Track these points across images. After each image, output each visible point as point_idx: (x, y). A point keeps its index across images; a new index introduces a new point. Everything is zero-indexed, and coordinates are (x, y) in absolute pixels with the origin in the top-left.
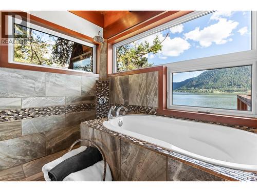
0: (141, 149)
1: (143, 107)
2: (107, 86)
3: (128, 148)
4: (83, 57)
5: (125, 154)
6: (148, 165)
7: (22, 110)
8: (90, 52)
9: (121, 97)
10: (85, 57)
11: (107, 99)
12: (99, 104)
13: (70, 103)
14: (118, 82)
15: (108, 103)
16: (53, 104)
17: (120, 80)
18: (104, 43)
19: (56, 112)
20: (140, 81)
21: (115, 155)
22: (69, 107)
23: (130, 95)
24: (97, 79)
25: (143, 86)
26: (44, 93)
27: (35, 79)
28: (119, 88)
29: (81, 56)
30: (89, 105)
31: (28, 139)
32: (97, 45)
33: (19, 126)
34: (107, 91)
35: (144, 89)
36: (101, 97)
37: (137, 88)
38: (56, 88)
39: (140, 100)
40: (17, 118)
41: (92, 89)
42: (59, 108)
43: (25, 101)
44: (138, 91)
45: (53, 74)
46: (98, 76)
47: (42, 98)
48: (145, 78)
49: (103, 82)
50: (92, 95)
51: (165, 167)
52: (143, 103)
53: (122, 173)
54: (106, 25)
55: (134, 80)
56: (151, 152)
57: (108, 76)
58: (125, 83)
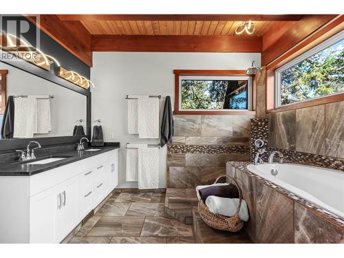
0: (272, 191)
1: (320, 156)
2: (265, 125)
3: (262, 189)
4: (239, 91)
5: (260, 194)
6: (278, 208)
7: (186, 146)
8: (244, 86)
9: (285, 140)
10: (241, 91)
11: (265, 142)
12: (254, 147)
13: (221, 144)
14: (281, 120)
15: (267, 146)
16: (207, 144)
17: (284, 116)
18: (261, 71)
19: (209, 150)
20: (314, 117)
21: (252, 196)
22: (221, 147)
23: (298, 138)
24: (252, 117)
25: (319, 124)
26: (200, 133)
27: (194, 121)
28: (281, 128)
29: (237, 91)
30: (242, 147)
31: (189, 170)
32: (253, 76)
33: (184, 158)
34: (265, 131)
35: (321, 129)
36: (257, 138)
37: (309, 127)
38: (209, 128)
39: (315, 145)
40: (183, 152)
41: (246, 129)
42: (212, 147)
43: (188, 139)
44: (310, 132)
45: (207, 116)
46: (254, 113)
47: (199, 138)
48: (322, 111)
49: (260, 120)
50: (246, 135)
51: (292, 212)
52: (319, 150)
53: (257, 214)
54: (265, 48)
55: (304, 117)
56: (280, 195)
57: (267, 112)
58: (291, 120)
